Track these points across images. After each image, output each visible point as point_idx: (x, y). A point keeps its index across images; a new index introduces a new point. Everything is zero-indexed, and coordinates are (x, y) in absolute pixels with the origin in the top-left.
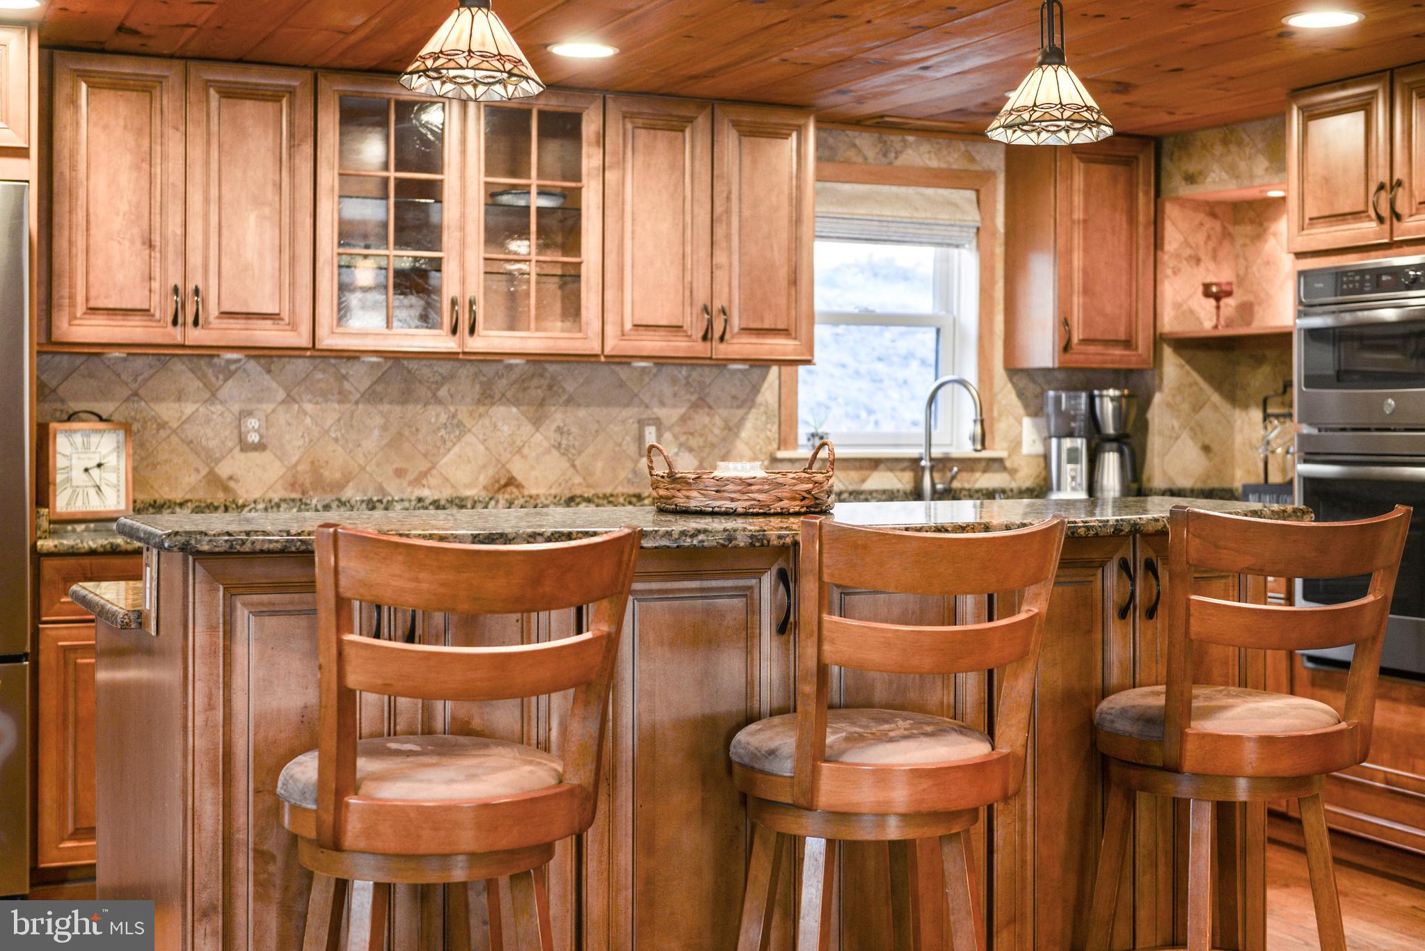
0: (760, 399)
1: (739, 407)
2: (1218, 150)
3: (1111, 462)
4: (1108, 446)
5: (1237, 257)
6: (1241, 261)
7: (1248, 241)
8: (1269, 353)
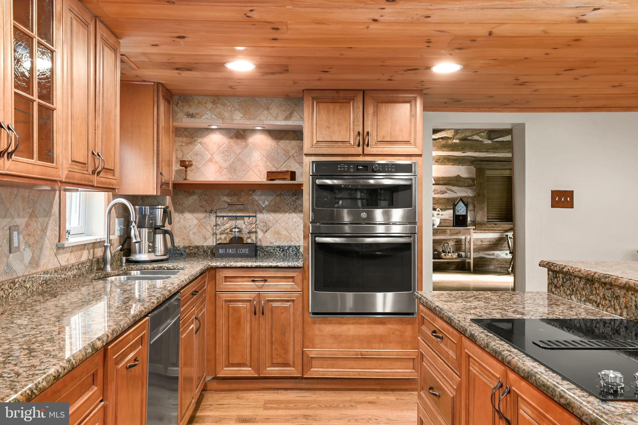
0: (53, 211)
1: (46, 216)
2: (210, 105)
3: (159, 238)
4: (158, 231)
5: (177, 150)
6: (179, 152)
7: (184, 144)
8: (196, 191)
